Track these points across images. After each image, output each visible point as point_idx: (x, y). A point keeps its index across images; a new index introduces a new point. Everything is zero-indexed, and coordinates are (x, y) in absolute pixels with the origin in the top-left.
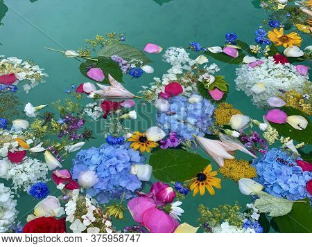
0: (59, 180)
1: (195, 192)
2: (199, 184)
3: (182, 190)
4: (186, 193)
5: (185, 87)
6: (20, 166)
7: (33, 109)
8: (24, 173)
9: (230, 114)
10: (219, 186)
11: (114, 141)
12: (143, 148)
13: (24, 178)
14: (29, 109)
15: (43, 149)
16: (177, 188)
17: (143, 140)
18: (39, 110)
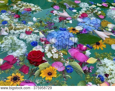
0: (43, 41)
1: (95, 48)
2: (97, 46)
3: (89, 47)
4: (91, 48)
5: (89, 15)
6: (30, 36)
7: (36, 19)
8: (31, 38)
9: (108, 24)
10: (105, 47)
11: (62, 29)
12: (74, 32)
13: (31, 39)
14: (34, 19)
15: (38, 31)
16: (88, 46)
17: (74, 30)
18: (38, 19)
